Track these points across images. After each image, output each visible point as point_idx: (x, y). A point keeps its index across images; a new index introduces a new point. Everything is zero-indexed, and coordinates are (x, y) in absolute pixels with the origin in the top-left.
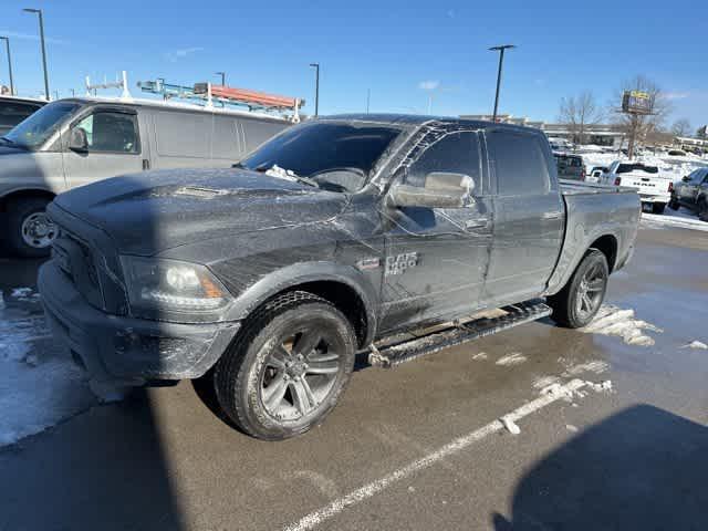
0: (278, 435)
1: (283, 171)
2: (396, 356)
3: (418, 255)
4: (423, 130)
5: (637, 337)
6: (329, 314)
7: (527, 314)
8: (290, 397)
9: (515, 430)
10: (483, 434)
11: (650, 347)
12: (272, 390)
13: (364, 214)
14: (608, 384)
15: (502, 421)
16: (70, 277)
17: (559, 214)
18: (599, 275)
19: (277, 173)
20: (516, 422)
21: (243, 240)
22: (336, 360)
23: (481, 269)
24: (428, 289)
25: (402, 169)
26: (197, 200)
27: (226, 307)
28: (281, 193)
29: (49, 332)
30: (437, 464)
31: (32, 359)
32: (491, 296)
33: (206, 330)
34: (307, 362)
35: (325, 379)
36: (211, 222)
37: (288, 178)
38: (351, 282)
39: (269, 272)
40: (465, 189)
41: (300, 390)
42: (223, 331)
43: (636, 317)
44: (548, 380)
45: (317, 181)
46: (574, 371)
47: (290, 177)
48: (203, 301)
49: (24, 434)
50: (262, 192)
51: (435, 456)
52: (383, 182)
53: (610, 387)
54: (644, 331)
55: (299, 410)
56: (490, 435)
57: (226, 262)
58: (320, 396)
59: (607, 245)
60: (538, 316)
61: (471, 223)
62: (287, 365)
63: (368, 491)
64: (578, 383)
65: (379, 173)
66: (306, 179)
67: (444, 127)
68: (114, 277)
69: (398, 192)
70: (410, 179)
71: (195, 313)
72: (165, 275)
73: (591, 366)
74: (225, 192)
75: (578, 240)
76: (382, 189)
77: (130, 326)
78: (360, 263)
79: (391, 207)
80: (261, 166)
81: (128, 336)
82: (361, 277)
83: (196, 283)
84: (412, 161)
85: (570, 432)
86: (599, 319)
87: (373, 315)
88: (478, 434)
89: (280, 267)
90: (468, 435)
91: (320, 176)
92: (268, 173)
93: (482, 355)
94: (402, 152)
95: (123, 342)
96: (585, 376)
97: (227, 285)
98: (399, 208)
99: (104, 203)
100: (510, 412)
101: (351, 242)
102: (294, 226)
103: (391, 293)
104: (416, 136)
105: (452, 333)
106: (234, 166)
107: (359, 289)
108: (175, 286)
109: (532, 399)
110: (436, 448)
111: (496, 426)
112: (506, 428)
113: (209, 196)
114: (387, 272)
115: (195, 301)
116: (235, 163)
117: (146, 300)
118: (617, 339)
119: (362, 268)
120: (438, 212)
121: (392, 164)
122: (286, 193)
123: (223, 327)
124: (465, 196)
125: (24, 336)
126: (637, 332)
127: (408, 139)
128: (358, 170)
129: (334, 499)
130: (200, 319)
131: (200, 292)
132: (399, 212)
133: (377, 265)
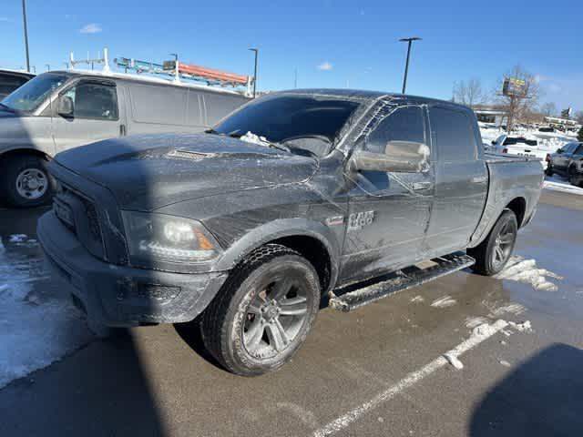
0: (258, 371)
1: (256, 137)
2: (353, 301)
3: (375, 213)
4: (379, 103)
5: (542, 283)
6: (300, 264)
7: (456, 265)
8: (267, 338)
9: (459, 365)
10: (432, 369)
11: (555, 292)
12: (252, 333)
13: (331, 177)
14: (527, 324)
15: (447, 358)
16: (72, 230)
17: (483, 179)
18: (510, 230)
19: (251, 138)
20: (459, 358)
21: (231, 199)
22: (304, 302)
23: (423, 225)
24: (380, 243)
25: (362, 137)
26: (188, 162)
27: (217, 259)
28: (261, 157)
29: (47, 274)
30: (398, 396)
31: (33, 299)
32: (428, 248)
33: (199, 279)
34: (280, 306)
35: (295, 319)
36: (204, 182)
37: (261, 144)
38: (320, 237)
39: (253, 227)
40: (422, 156)
41: (275, 331)
42: (213, 280)
43: (538, 266)
44: (477, 321)
45: (288, 146)
46: (497, 312)
47: (263, 142)
48: (196, 253)
49: (34, 368)
50: (245, 156)
51: (395, 389)
52: (347, 148)
53: (529, 326)
54: (548, 278)
55: (275, 348)
56: (438, 370)
57: (217, 219)
58: (293, 334)
59: (517, 206)
60: (465, 266)
61: (417, 186)
62: (262, 310)
63: (343, 421)
64: (502, 324)
65: (343, 141)
66: (277, 145)
67: (396, 101)
68: (116, 230)
69: (359, 157)
70: (369, 146)
71: (188, 264)
72: (163, 229)
73: (511, 308)
74: (213, 155)
75: (497, 202)
76: (346, 154)
77: (130, 275)
78: (328, 220)
79: (354, 170)
80: (234, 132)
81: (127, 284)
82: (328, 232)
83: (191, 236)
84: (370, 131)
85: (504, 366)
86: (509, 267)
87: (336, 265)
88: (428, 369)
89: (263, 223)
90: (419, 369)
91: (289, 142)
92: (243, 138)
93: (419, 298)
94: (363, 122)
95: (122, 290)
96: (507, 317)
97: (218, 238)
98: (360, 171)
99: (106, 162)
100: (451, 349)
101: (321, 201)
102: (275, 186)
103: (351, 247)
104: (373, 109)
105: (398, 281)
106: (207, 132)
107: (326, 242)
108: (172, 240)
109: (467, 337)
110: (395, 381)
111: (441, 361)
112: (450, 363)
113: (199, 159)
114: (350, 228)
115: (189, 253)
116: (208, 129)
117: (144, 252)
118: (526, 285)
119: (329, 224)
120: (392, 175)
121: (354, 133)
122: (264, 157)
123: (213, 276)
124: (423, 162)
125: (25, 278)
126: (542, 279)
127: (366, 111)
128: (324, 138)
129: (315, 429)
130: (193, 269)
131: (195, 245)
132: (359, 175)
133: (342, 222)
